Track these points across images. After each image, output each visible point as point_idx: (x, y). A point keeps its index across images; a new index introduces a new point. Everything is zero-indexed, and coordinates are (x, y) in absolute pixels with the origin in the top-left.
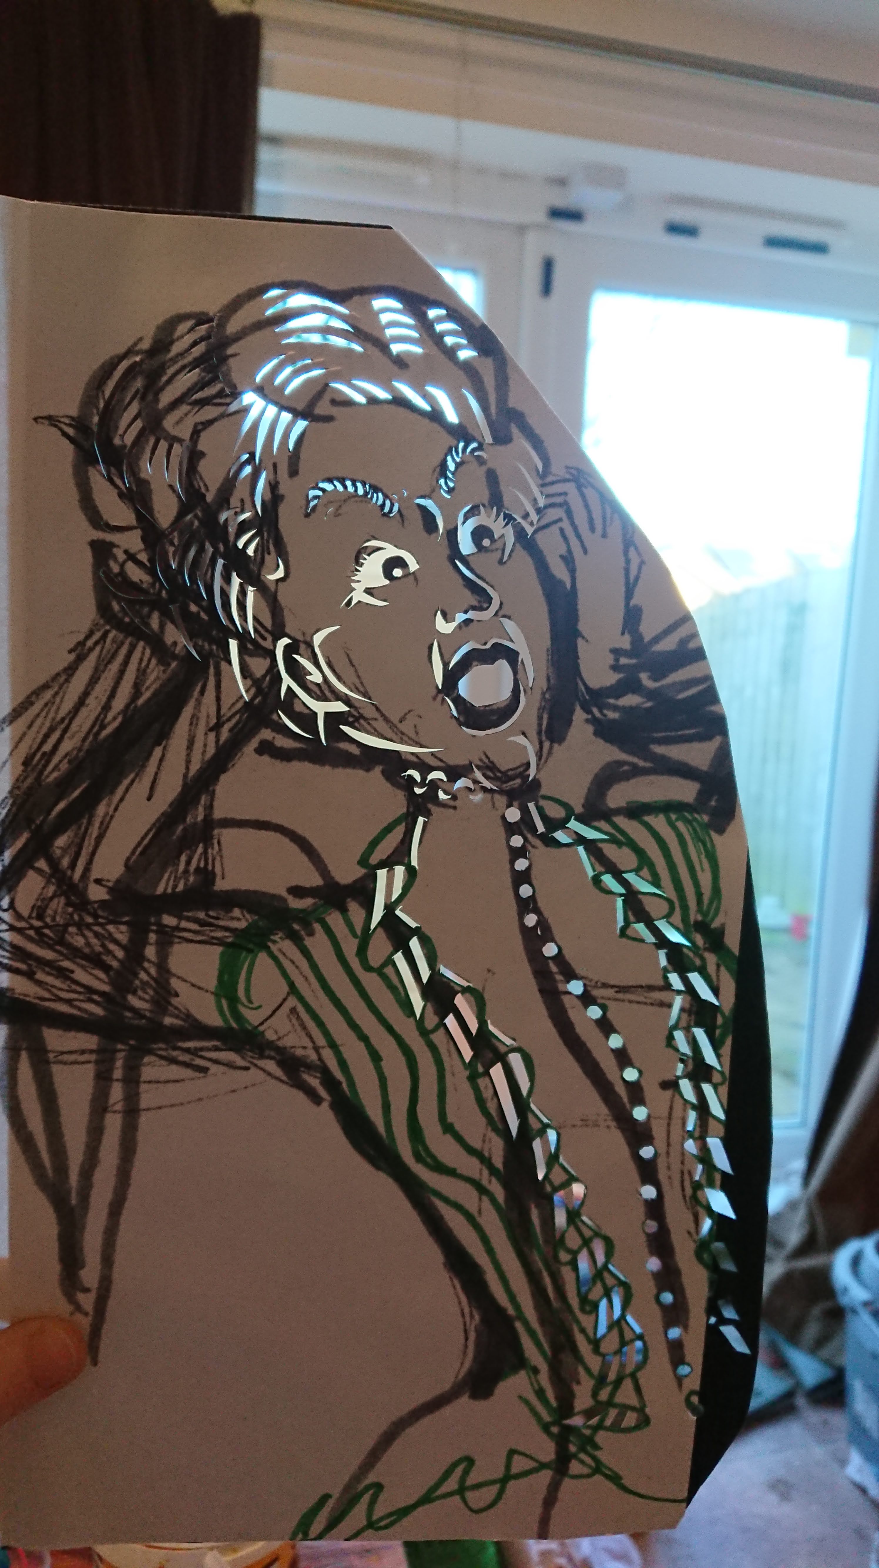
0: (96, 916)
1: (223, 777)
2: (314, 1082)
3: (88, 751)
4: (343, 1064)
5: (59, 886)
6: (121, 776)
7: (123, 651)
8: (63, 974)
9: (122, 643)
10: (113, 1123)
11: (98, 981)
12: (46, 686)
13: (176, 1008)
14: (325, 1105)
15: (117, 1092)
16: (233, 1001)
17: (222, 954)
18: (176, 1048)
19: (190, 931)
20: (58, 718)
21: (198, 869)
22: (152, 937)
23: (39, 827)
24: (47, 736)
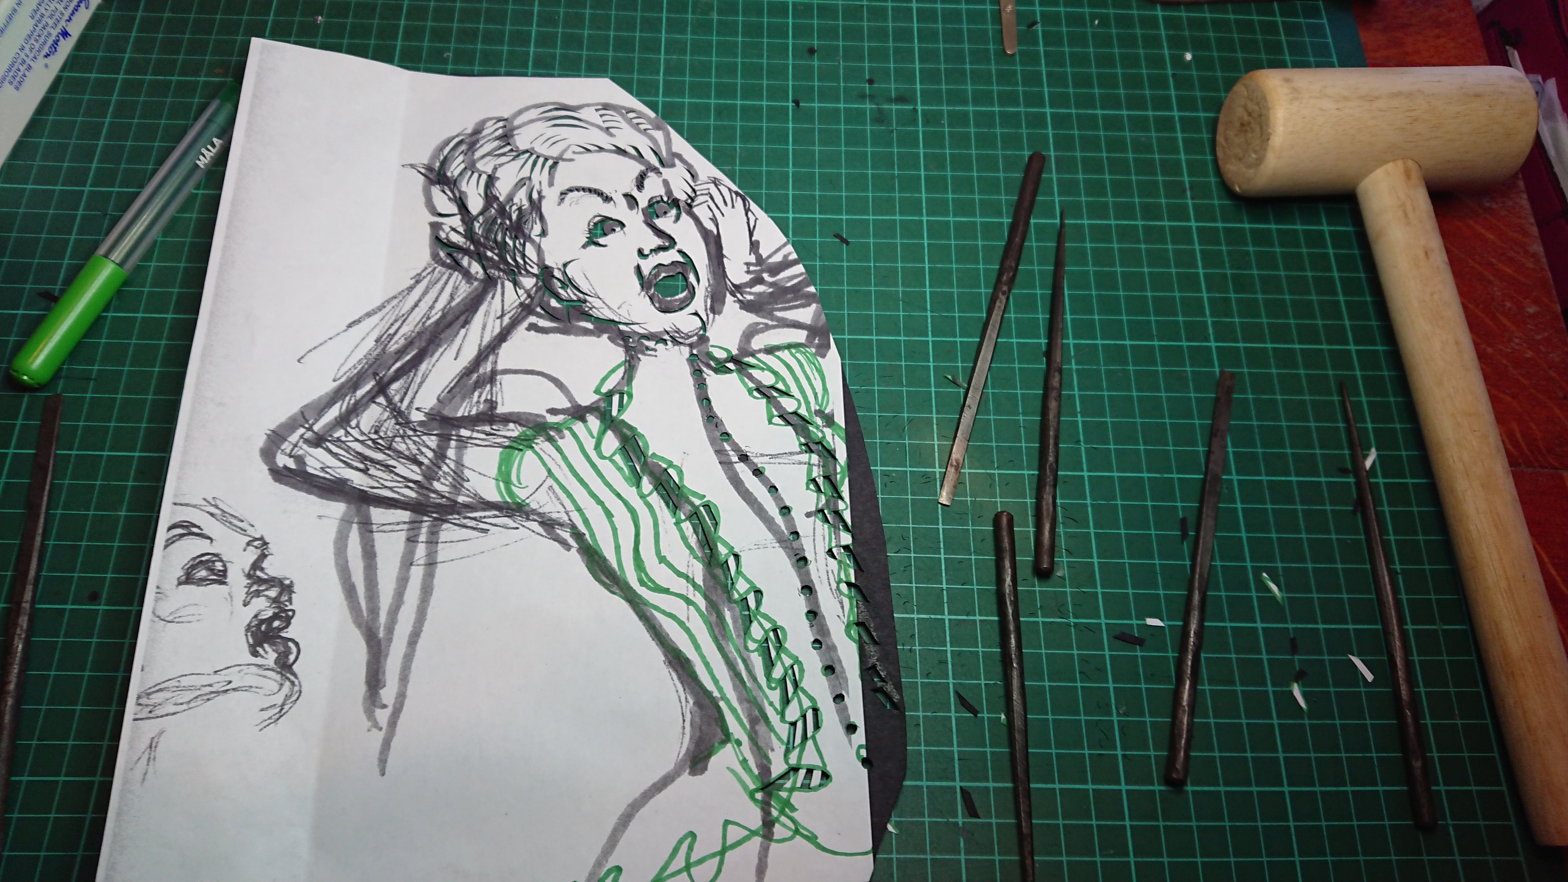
0: (415, 431)
1: (504, 345)
2: (566, 535)
3: (418, 333)
4: (586, 522)
5: (391, 413)
6: (439, 346)
7: (445, 277)
8: (389, 468)
9: (444, 273)
10: (417, 573)
11: (414, 473)
12: (395, 297)
13: (468, 490)
14: (574, 551)
15: (421, 551)
16: (508, 483)
17: (501, 453)
18: (465, 518)
19: (479, 439)
20: (401, 314)
21: (486, 401)
22: (453, 443)
23: (381, 378)
24: (392, 324)
